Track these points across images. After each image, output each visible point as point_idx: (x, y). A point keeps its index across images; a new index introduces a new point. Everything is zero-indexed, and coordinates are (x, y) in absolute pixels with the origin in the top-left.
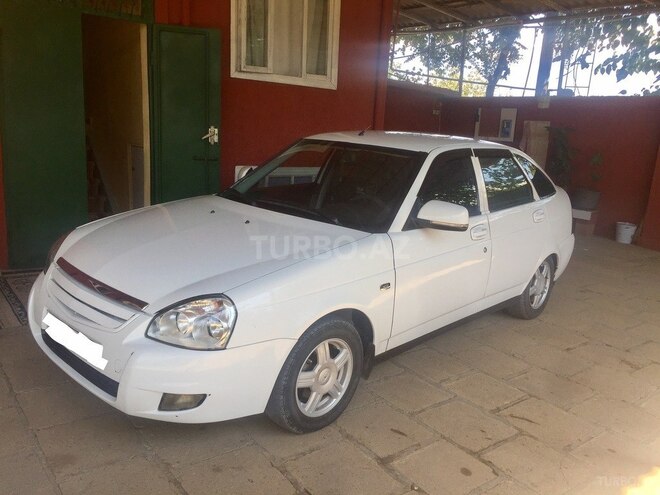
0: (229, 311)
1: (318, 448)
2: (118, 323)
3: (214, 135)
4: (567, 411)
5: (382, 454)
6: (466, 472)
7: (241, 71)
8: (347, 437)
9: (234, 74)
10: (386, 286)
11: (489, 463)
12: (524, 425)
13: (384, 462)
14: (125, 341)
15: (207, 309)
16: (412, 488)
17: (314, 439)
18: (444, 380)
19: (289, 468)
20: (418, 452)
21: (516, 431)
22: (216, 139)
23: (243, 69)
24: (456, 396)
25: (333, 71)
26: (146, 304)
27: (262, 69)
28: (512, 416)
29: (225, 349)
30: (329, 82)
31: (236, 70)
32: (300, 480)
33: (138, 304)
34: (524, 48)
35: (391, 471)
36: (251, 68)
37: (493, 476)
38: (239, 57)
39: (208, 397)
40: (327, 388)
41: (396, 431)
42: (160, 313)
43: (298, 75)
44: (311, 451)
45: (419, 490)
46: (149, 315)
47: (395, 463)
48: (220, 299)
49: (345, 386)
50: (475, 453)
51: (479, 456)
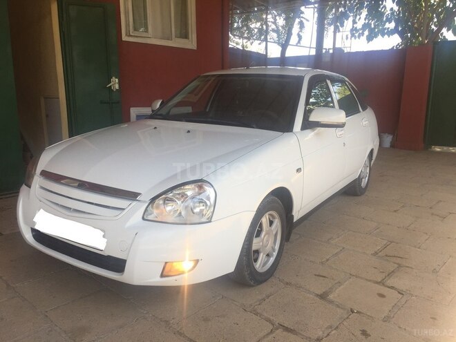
0: (209, 191)
1: (271, 295)
2: (117, 212)
3: (115, 83)
4: (419, 248)
5: (319, 292)
6: (382, 296)
7: (130, 36)
8: (287, 284)
9: (125, 38)
10: (299, 170)
11: (392, 288)
12: (399, 261)
13: (323, 296)
14: (128, 224)
15: (189, 193)
16: (353, 312)
17: (266, 288)
18: (330, 239)
19: (259, 311)
20: (342, 287)
21: (396, 266)
22: (117, 86)
23: (131, 34)
24: (343, 248)
25: (193, 36)
26: (140, 194)
27: (145, 34)
28: (386, 256)
29: (210, 222)
30: (191, 43)
31: (126, 35)
32: (272, 318)
33: (132, 196)
34: (308, 20)
35: (331, 302)
36: (136, 34)
37: (401, 296)
38: (127, 25)
39: (200, 261)
40: (268, 248)
41: (318, 276)
42: (153, 200)
43: (169, 38)
44: (268, 297)
45: (358, 312)
46: (145, 202)
47: (331, 297)
48: (200, 183)
49: (277, 247)
50: (380, 282)
51: (383, 284)
